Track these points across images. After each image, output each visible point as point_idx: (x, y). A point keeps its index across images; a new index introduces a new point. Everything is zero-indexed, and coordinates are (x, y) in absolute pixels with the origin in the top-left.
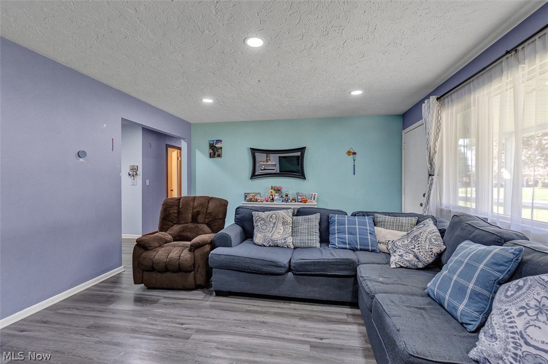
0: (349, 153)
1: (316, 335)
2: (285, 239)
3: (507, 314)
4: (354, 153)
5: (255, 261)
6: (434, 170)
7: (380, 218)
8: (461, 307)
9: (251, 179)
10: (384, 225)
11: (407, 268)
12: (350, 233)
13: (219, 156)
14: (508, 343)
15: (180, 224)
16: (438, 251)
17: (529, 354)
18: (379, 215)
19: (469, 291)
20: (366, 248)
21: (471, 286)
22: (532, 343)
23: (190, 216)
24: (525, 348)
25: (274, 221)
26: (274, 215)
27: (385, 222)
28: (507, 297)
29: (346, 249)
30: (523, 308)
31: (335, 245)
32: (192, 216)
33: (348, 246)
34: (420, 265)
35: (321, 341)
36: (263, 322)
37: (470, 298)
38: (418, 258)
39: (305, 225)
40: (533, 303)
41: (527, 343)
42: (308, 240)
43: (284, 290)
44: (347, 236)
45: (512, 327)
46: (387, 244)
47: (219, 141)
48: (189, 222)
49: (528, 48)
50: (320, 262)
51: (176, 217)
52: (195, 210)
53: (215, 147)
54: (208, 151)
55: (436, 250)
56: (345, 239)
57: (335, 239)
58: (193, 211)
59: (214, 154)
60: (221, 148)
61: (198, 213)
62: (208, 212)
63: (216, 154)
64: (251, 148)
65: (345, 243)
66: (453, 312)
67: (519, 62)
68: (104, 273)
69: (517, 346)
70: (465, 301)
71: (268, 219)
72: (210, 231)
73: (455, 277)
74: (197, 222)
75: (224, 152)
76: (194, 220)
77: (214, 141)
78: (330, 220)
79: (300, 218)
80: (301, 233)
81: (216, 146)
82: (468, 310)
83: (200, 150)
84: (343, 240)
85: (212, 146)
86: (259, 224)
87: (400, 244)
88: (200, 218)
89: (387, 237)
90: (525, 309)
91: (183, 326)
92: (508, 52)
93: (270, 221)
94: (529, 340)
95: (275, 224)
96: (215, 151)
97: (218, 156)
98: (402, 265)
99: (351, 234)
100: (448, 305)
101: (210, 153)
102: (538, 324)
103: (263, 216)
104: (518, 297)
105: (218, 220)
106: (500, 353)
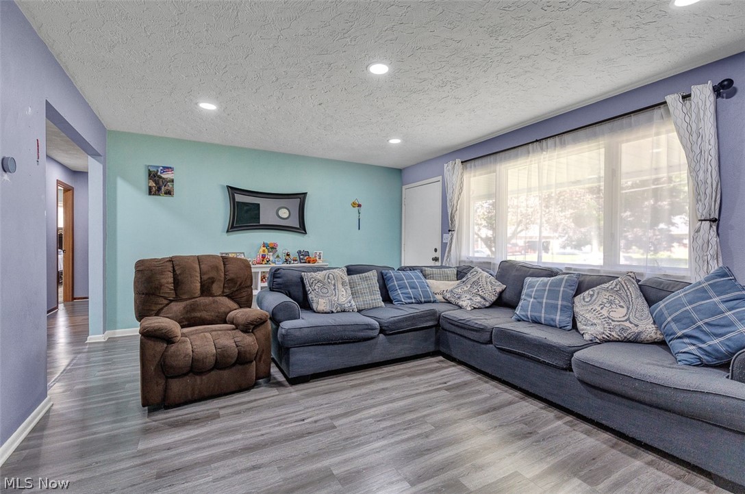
0: (354, 205)
1: (440, 382)
2: (350, 302)
3: (594, 311)
4: (359, 206)
5: (348, 327)
6: (454, 225)
7: (428, 271)
8: (558, 318)
9: (228, 231)
10: (433, 277)
11: (479, 308)
12: (412, 288)
13: (169, 193)
14: (604, 324)
15: (181, 300)
16: (501, 290)
17: (616, 325)
18: (426, 268)
19: (559, 307)
20: (429, 300)
21: (560, 303)
22: (615, 320)
23: (198, 285)
24: (613, 323)
25: (333, 282)
26: (330, 275)
27: (433, 274)
28: (587, 302)
29: (412, 303)
30: (601, 304)
31: (401, 301)
32: (202, 286)
33: (414, 301)
34: (487, 304)
35: (446, 385)
36: (383, 389)
37: (561, 310)
38: (484, 299)
39: (365, 285)
40: (605, 301)
41: (613, 321)
42: (372, 300)
43: (377, 356)
44: (410, 290)
45: (602, 316)
46: (442, 293)
47: (168, 168)
48: (197, 295)
49: (550, 141)
50: (411, 316)
51: (171, 289)
52: (205, 277)
53: (161, 177)
54: (144, 182)
55: (499, 289)
56: (409, 293)
57: (399, 294)
58: (201, 278)
59: (159, 189)
60: (172, 181)
61: (212, 281)
62: (228, 278)
63: (163, 188)
64: (228, 187)
65: (411, 298)
66: (552, 323)
67: (542, 149)
68: (30, 415)
69: (609, 324)
70: (559, 313)
71: (326, 280)
72: (236, 306)
73: (544, 301)
74: (212, 295)
75: (177, 188)
76: (206, 290)
77: (158, 167)
78: (385, 277)
79: (355, 277)
80: (362, 294)
81: (163, 176)
82: (563, 318)
83: (125, 178)
84: (409, 295)
85: (153, 176)
86: (316, 287)
87: (460, 291)
88: (216, 288)
89: (441, 287)
90: (603, 305)
91: (306, 421)
92: (537, 141)
93: (329, 283)
94: (613, 319)
95: (334, 285)
96: (159, 184)
97: (166, 193)
98: (475, 306)
99: (414, 288)
100: (545, 320)
101: (150, 188)
102: (614, 310)
103: (318, 277)
104: (595, 300)
105: (246, 289)
106: (602, 331)
